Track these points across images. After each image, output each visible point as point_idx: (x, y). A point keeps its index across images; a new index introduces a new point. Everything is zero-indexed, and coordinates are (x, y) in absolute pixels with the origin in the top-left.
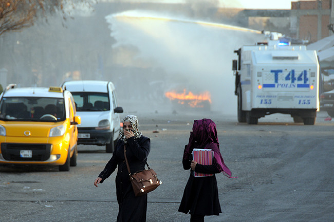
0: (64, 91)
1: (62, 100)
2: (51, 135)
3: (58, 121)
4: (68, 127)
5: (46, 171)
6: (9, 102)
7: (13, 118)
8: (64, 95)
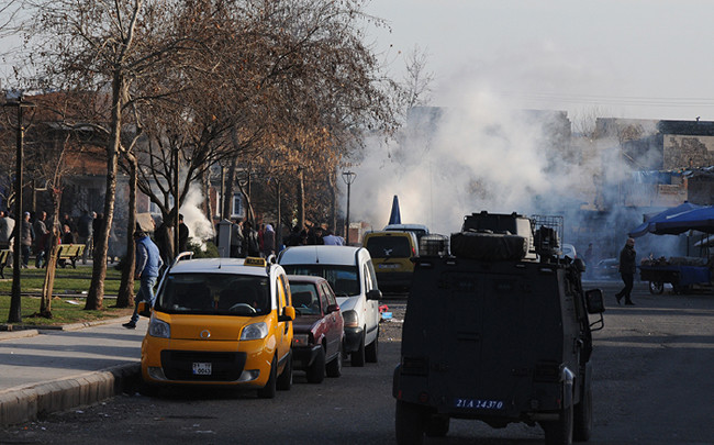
0: (269, 265)
1: (265, 280)
2: (244, 338)
3: (258, 314)
4: (274, 324)
5: (236, 398)
6: (179, 281)
7: (184, 309)
8: (268, 271)
